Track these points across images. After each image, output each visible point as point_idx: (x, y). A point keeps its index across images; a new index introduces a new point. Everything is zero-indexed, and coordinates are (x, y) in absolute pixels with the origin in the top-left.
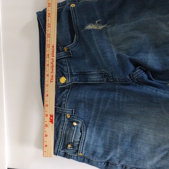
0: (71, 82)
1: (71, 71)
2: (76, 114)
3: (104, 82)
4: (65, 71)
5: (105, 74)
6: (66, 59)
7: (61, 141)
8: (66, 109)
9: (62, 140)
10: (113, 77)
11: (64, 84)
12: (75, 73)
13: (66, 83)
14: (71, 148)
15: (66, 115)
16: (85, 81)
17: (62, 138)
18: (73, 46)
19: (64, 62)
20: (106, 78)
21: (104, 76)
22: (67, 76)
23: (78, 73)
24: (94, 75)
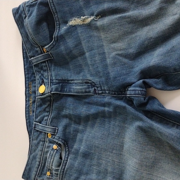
0: (51, 92)
1: (52, 78)
2: (58, 134)
3: (91, 94)
4: (45, 78)
5: (92, 83)
6: (47, 62)
7: (40, 167)
8: (48, 126)
9: (40, 165)
10: (101, 88)
11: (43, 94)
12: (57, 81)
13: (45, 93)
14: (50, 176)
15: (47, 134)
16: (68, 91)
17: (41, 162)
18: (50, 47)
19: (45, 67)
20: (93, 88)
21: (90, 86)
22: (47, 84)
23: (60, 81)
24: (78, 84)
